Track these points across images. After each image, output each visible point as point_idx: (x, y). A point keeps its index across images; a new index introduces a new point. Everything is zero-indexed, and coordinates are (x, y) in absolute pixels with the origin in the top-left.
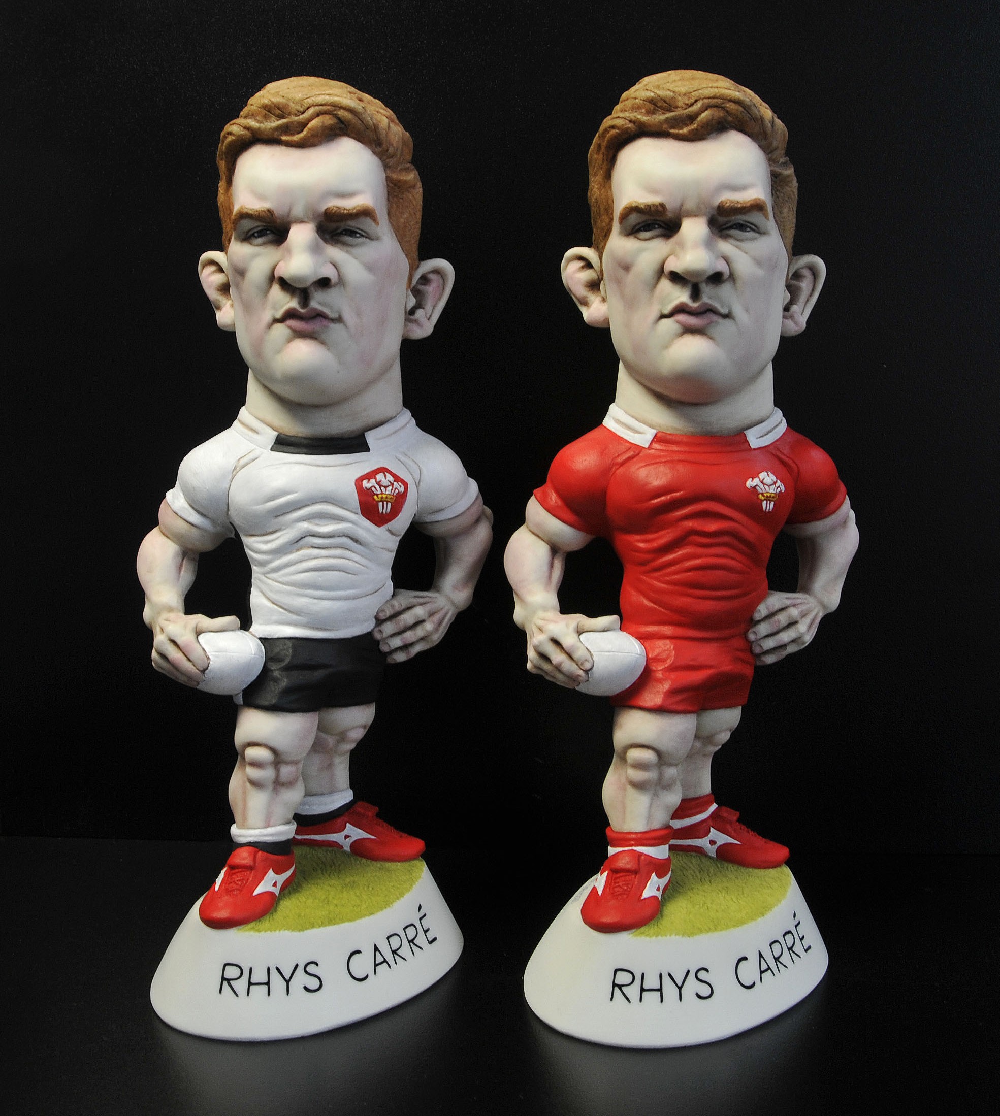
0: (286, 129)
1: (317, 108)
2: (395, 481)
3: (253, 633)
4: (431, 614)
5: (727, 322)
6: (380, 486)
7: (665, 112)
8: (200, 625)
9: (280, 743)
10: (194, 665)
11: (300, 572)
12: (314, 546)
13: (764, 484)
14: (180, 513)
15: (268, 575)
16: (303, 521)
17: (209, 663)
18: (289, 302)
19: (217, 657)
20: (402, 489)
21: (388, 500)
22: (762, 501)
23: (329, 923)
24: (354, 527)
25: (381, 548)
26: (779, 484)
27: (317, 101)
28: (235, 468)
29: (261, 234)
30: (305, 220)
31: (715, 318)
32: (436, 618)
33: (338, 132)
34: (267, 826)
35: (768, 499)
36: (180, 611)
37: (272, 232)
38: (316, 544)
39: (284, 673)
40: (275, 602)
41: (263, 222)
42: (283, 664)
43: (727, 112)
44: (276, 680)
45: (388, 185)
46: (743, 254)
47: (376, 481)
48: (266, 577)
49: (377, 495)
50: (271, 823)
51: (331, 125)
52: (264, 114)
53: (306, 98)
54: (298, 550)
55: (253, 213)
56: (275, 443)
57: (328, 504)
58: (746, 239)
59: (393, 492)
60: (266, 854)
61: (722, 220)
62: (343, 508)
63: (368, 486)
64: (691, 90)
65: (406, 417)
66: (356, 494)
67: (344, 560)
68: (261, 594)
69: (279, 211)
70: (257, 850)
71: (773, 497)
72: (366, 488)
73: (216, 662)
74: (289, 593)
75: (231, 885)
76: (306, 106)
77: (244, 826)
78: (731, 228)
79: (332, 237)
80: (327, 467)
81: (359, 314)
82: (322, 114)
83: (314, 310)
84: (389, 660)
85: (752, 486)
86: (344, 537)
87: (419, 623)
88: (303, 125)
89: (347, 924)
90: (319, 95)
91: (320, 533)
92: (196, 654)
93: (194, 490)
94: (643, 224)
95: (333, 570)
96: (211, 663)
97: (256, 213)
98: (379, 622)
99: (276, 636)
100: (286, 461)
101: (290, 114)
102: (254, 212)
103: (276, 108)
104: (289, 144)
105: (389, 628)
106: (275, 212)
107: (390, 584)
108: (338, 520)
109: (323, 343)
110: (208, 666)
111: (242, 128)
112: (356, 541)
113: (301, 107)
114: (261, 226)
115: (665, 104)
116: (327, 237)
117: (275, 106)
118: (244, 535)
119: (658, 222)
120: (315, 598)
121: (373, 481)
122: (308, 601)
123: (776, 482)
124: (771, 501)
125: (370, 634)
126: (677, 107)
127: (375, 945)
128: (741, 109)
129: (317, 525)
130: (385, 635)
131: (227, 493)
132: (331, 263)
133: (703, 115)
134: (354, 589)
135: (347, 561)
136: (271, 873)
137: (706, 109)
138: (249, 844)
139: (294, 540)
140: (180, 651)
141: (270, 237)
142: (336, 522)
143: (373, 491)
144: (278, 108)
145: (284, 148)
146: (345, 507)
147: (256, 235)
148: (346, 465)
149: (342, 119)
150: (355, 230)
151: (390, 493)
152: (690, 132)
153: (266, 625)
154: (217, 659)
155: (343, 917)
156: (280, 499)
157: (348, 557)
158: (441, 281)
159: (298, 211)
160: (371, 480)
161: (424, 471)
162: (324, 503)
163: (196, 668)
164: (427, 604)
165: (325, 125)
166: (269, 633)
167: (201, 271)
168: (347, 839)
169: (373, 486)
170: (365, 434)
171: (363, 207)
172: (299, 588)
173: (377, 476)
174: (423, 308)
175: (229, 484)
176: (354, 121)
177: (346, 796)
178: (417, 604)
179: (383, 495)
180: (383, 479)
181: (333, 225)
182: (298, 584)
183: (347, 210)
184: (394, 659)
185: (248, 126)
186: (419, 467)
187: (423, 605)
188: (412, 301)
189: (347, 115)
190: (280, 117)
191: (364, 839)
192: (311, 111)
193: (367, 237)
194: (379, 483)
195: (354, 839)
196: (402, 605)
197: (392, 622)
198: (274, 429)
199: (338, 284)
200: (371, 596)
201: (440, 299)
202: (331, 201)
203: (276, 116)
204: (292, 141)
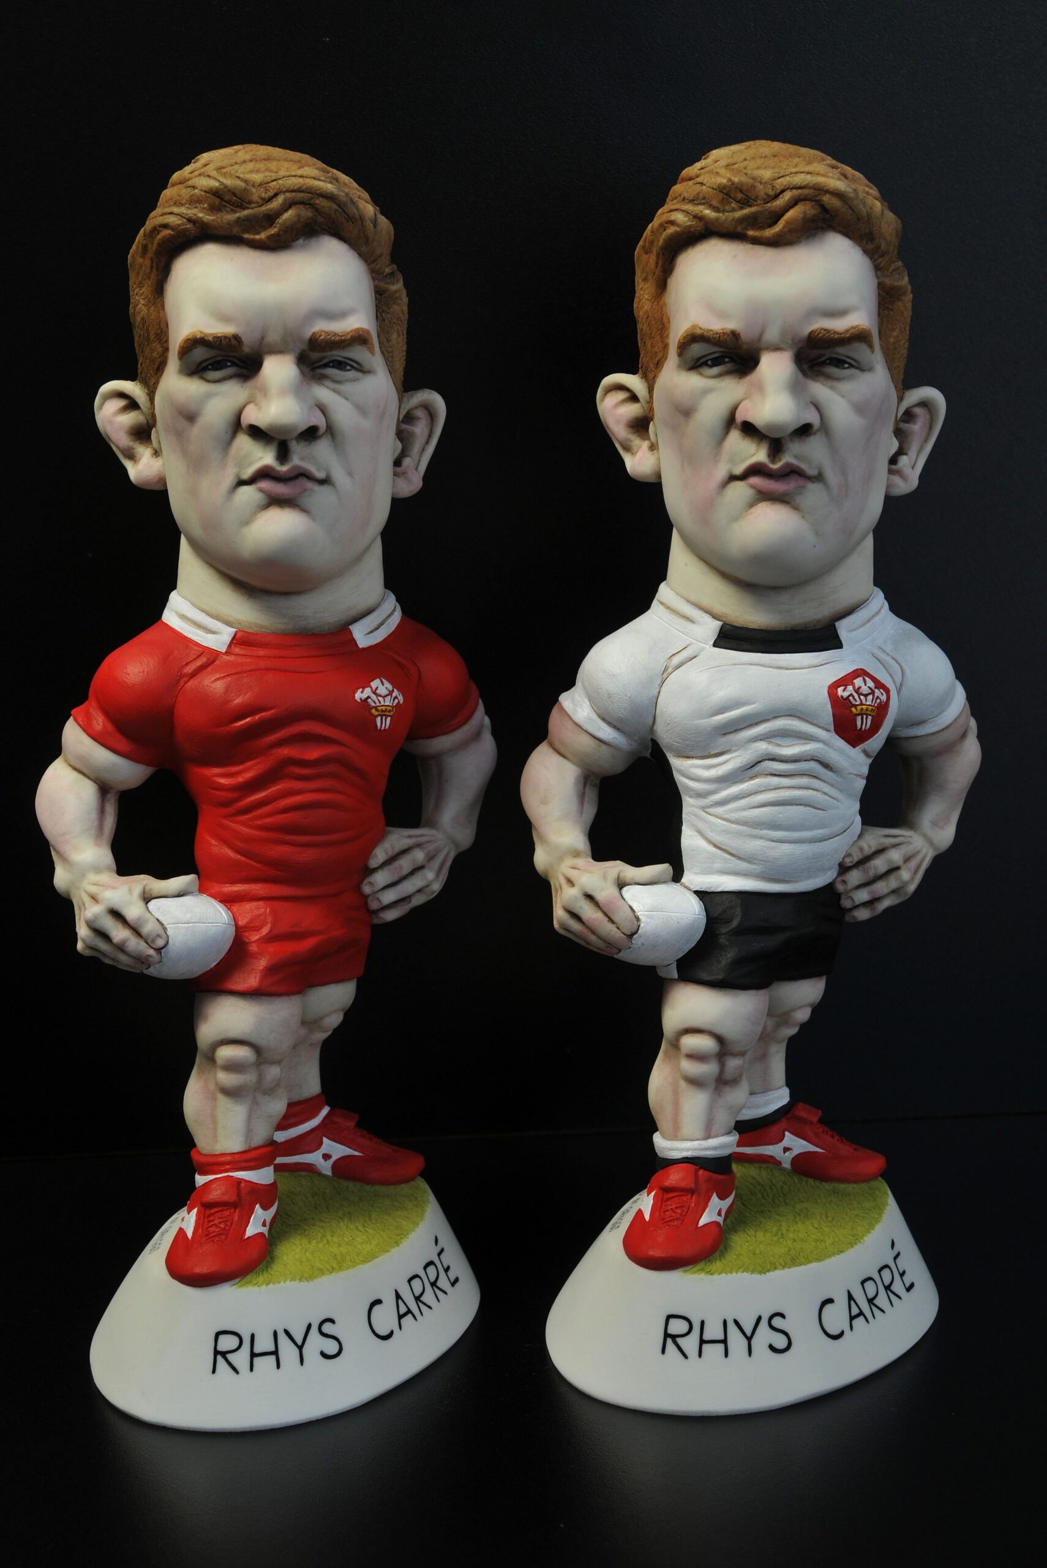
0: (753, 221)
1: (795, 192)
2: (876, 688)
3: (687, 884)
4: (907, 860)
6: (859, 694)
8: (621, 876)
9: (729, 1028)
10: (618, 928)
11: (754, 808)
12: (774, 772)
14: (586, 726)
15: (709, 810)
16: (761, 740)
17: (639, 926)
18: (755, 454)
19: (651, 917)
20: (884, 698)
21: (868, 713)
23: (793, 1263)
24: (826, 748)
25: (855, 775)
27: (795, 183)
28: (666, 669)
29: (716, 362)
30: (782, 346)
32: (913, 863)
33: (820, 224)
34: (708, 1137)
36: (586, 855)
37: (732, 360)
38: (775, 770)
39: (734, 938)
40: (720, 845)
41: (721, 346)
42: (732, 927)
44: (723, 948)
45: (879, 293)
47: (854, 687)
48: (707, 813)
49: (855, 706)
50: (712, 1134)
51: (814, 216)
52: (721, 198)
53: (779, 178)
54: (752, 778)
55: (711, 336)
56: (718, 636)
57: (793, 718)
59: (874, 701)
60: (706, 1173)
62: (811, 723)
63: (846, 694)
66: (830, 706)
67: (810, 791)
68: (696, 834)
69: (747, 335)
70: (698, 1168)
72: (842, 696)
73: (648, 925)
74: (739, 834)
75: (666, 1214)
76: (779, 188)
77: (676, 1136)
79: (811, 367)
80: (791, 669)
81: (843, 468)
82: (802, 200)
83: (788, 465)
84: (847, 918)
86: (812, 762)
87: (894, 869)
88: (777, 216)
89: (813, 1265)
90: (797, 173)
91: (783, 756)
92: (622, 915)
93: (610, 697)
95: (797, 805)
96: (642, 925)
97: (715, 336)
98: (843, 869)
99: (719, 890)
100: (737, 661)
101: (756, 200)
102: (714, 333)
103: (738, 191)
104: (756, 241)
105: (855, 877)
106: (742, 335)
107: (858, 819)
108: (805, 739)
109: (796, 508)
110: (638, 930)
111: (691, 218)
112: (826, 766)
113: (772, 190)
114: (719, 352)
116: (805, 367)
117: (736, 188)
118: (673, 755)
120: (773, 841)
121: (850, 688)
122: (764, 844)
125: (830, 887)
127: (849, 1292)
129: (779, 745)
130: (850, 885)
131: (655, 701)
132: (813, 403)
134: (823, 828)
135: (815, 792)
136: (715, 1198)
138: (685, 1160)
139: (746, 765)
140: (599, 910)
141: (728, 366)
142: (803, 742)
143: (851, 702)
144: (741, 191)
145: (749, 246)
146: (815, 722)
147: (709, 363)
148: (816, 667)
149: (828, 207)
150: (843, 358)
151: (870, 703)
153: (704, 874)
154: (649, 920)
155: (807, 1256)
156: (731, 711)
157: (817, 787)
158: (928, 417)
159: (772, 335)
160: (848, 687)
161: (908, 671)
162: (789, 717)
163: (622, 933)
164: (901, 846)
165: (808, 216)
166: (710, 885)
167: (602, 400)
168: (787, 1154)
169: (851, 695)
170: (837, 624)
171: (859, 329)
172: (752, 828)
173: (855, 681)
174: (906, 454)
175: (658, 690)
176: (843, 209)
177: (780, 1097)
178: (889, 846)
179: (863, 707)
180: (862, 685)
181: (816, 352)
182: (751, 822)
183: (838, 334)
184: (854, 917)
185: (700, 214)
186: (901, 666)
187: (896, 847)
188: (895, 445)
189: (835, 201)
190: (745, 203)
191: (809, 1152)
192: (788, 196)
193: (856, 368)
194: (857, 691)
195: (796, 1152)
196: (871, 847)
197: (858, 870)
198: (715, 617)
199: (818, 430)
200: (838, 837)
201: (926, 440)
202: (817, 322)
203: (737, 202)
204: (761, 237)
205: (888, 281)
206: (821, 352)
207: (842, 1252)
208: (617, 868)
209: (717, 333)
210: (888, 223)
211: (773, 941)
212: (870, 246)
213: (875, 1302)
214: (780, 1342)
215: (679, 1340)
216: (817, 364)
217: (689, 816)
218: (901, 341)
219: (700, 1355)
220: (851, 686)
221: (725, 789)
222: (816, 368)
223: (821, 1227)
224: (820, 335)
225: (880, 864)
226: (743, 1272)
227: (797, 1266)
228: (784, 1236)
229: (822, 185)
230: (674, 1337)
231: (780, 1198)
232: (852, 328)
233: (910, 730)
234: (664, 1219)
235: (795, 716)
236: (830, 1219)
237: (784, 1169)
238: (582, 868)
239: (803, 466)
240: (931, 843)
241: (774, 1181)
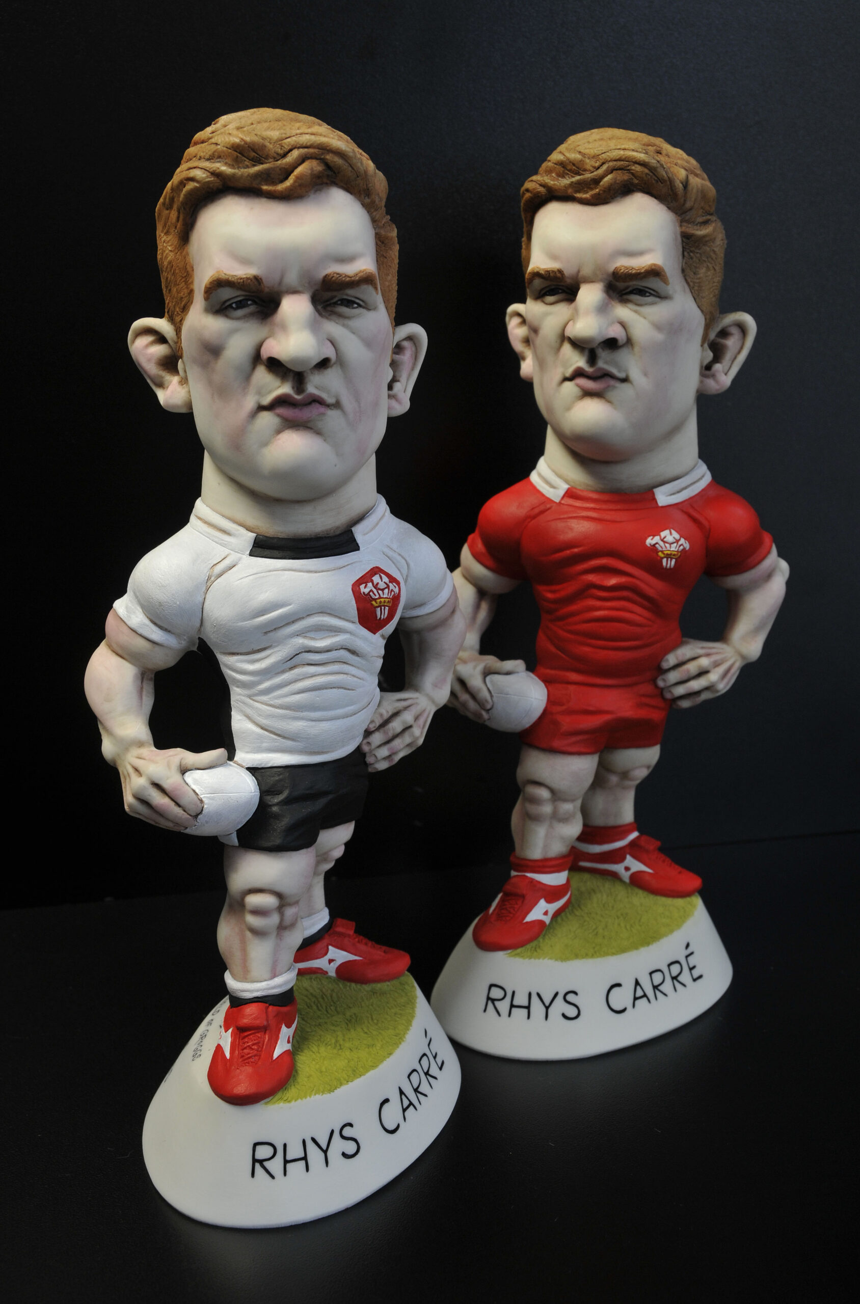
0: (268, 177)
1: (302, 151)
2: (390, 582)
3: (239, 762)
4: (416, 718)
5: (624, 386)
6: (378, 589)
7: (573, 175)
8: (184, 763)
10: (184, 811)
11: (294, 694)
12: (310, 662)
13: (665, 542)
14: (140, 631)
15: (254, 698)
16: (297, 635)
17: (203, 807)
18: (280, 387)
19: (213, 799)
20: (396, 590)
21: (385, 604)
22: (662, 558)
23: (354, 1075)
24: (353, 637)
26: (682, 541)
27: (301, 143)
28: (209, 578)
29: (241, 305)
30: (300, 289)
31: (612, 382)
32: (421, 721)
33: (325, 180)
34: (274, 976)
35: (669, 556)
36: (151, 744)
37: (255, 302)
38: (312, 660)
39: (285, 807)
40: (267, 728)
41: (245, 291)
42: (281, 797)
43: (633, 174)
44: (276, 817)
45: (376, 242)
46: (642, 319)
47: (373, 584)
48: (254, 700)
49: (375, 600)
50: (277, 974)
51: (320, 172)
52: (235, 156)
53: (286, 138)
54: (291, 669)
55: (236, 281)
56: (254, 546)
57: (325, 615)
58: (646, 304)
59: (389, 594)
60: (275, 1008)
61: (621, 285)
62: (340, 618)
63: (367, 591)
64: (600, 152)
65: (383, 506)
66: (354, 602)
67: (342, 675)
68: (245, 718)
69: (269, 278)
70: (268, 1005)
71: (674, 555)
72: (364, 593)
73: (210, 804)
74: (283, 717)
75: (245, 1051)
76: (287, 148)
77: (246, 979)
78: (631, 292)
79: (325, 308)
80: (319, 572)
81: (357, 397)
82: (309, 158)
83: (311, 395)
84: (371, 769)
85: (652, 544)
86: (341, 651)
87: (407, 728)
88: (286, 173)
89: (371, 1073)
90: (301, 134)
91: (318, 647)
92: (187, 799)
93: (161, 605)
94: (547, 289)
95: (331, 688)
96: (205, 806)
97: (239, 281)
98: (368, 733)
99: (269, 765)
100: (271, 568)
101: (267, 157)
102: (238, 279)
103: (250, 149)
104: (271, 196)
105: (377, 738)
106: (264, 280)
108: (335, 631)
109: (318, 433)
110: (202, 810)
111: (209, 174)
112: (353, 652)
113: (281, 149)
114: (243, 295)
115: (574, 167)
117: (248, 147)
118: (221, 652)
119: (560, 287)
120: (314, 721)
121: (370, 585)
122: (305, 724)
123: (680, 540)
124: (671, 559)
125: (359, 749)
126: (585, 170)
127: (400, 1088)
128: (646, 171)
129: (313, 639)
130: (373, 746)
131: (201, 607)
132: (328, 340)
133: (606, 179)
134: (352, 705)
135: (345, 676)
136: (284, 1028)
137: (612, 172)
138: (256, 999)
139: (286, 658)
140: (166, 795)
141: (252, 308)
142: (333, 634)
143: (371, 597)
144: (254, 151)
145: (264, 200)
146: (342, 616)
147: (234, 305)
148: (338, 568)
149: (331, 165)
150: (353, 299)
151: (386, 596)
152: (593, 196)
153: (254, 753)
154: (211, 801)
155: (364, 1065)
156: (271, 613)
157: (346, 671)
158: (414, 349)
159: (292, 278)
160: (368, 584)
162: (321, 614)
163: (188, 814)
164: (411, 707)
165: (315, 172)
167: (133, 341)
168: (332, 964)
169: (371, 591)
170: (353, 529)
171: (366, 273)
172: (295, 711)
173: (373, 578)
174: (398, 381)
175: (204, 597)
176: (345, 167)
177: (322, 918)
178: (402, 709)
179: (382, 600)
180: (379, 581)
181: (328, 295)
182: (293, 706)
183: (348, 277)
185: (217, 171)
186: (406, 561)
187: (408, 709)
188: (390, 374)
189: (338, 160)
190: (257, 161)
191: (350, 961)
192: (295, 153)
193: (364, 308)
194: (376, 587)
195: (339, 962)
196: (388, 712)
197: (380, 732)
198: (249, 529)
199: (335, 363)
200: (365, 710)
201: (413, 369)
202: (330, 267)
203: (250, 160)
204: (275, 191)
205: (383, 232)
206: (335, 293)
207: (390, 1054)
208: (179, 755)
209: (241, 279)
210: (379, 182)
212: (367, 200)
213: (420, 1090)
214: (351, 1148)
215: (266, 1164)
216: (330, 305)
217: (238, 703)
219: (285, 1174)
220: (371, 583)
221: (268, 680)
222: (329, 308)
223: (370, 1032)
224: (334, 278)
225: (396, 725)
226: (315, 1095)
227: (358, 1078)
228: (342, 1047)
229: (325, 145)
230: (261, 1162)
231: (332, 1008)
232: (361, 272)
233: (414, 611)
234: (243, 1056)
235: (325, 613)
236: (375, 1021)
237: (330, 977)
238: (147, 758)
239: (324, 396)
240: (433, 701)
241: (324, 990)
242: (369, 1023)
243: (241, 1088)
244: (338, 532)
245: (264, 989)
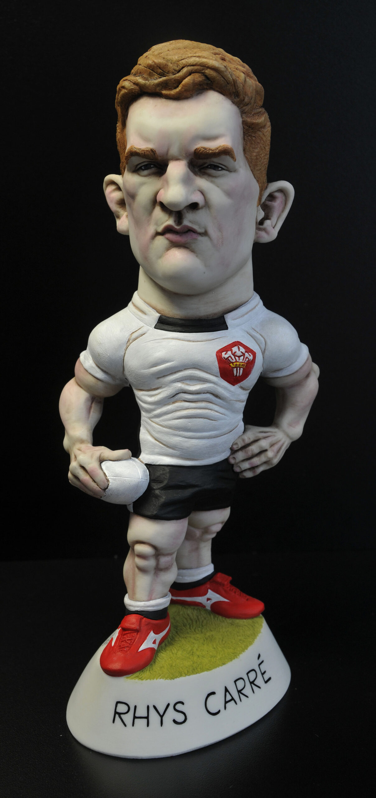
0: (166, 85)
1: (190, 68)
2: (246, 352)
3: (142, 460)
4: (272, 445)
6: (235, 356)
8: (103, 456)
9: (160, 542)
10: (98, 485)
11: (175, 419)
12: (186, 400)
14: (90, 371)
15: (152, 419)
16: (178, 381)
17: (109, 484)
18: (167, 220)
19: (115, 480)
20: (251, 358)
21: (240, 366)
23: (193, 672)
24: (215, 386)
25: (235, 401)
27: (190, 63)
28: (129, 341)
29: (147, 167)
30: (180, 158)
32: (276, 448)
33: (205, 87)
34: (150, 599)
36: (89, 442)
37: (155, 166)
38: (187, 398)
39: (163, 491)
40: (158, 439)
41: (147, 158)
42: (162, 485)
44: (157, 497)
45: (243, 127)
47: (232, 352)
48: (150, 420)
49: (233, 363)
50: (153, 598)
51: (200, 81)
52: (149, 72)
53: (182, 60)
54: (174, 403)
55: (140, 152)
56: (158, 322)
57: (196, 370)
59: (244, 360)
60: (148, 620)
62: (207, 373)
63: (226, 356)
65: (257, 300)
66: (217, 363)
67: (208, 410)
68: (147, 432)
69: (160, 151)
70: (143, 617)
72: (224, 357)
73: (113, 484)
74: (167, 434)
75: (122, 643)
76: (181, 66)
77: (133, 598)
79: (200, 170)
80: (195, 342)
81: (220, 229)
82: (194, 73)
83: (186, 226)
84: (241, 476)
86: (207, 394)
87: (263, 451)
88: (179, 82)
89: (205, 673)
90: (191, 57)
91: (190, 390)
92: (100, 477)
95: (199, 418)
96: (110, 484)
98: (233, 451)
99: (158, 464)
100: (165, 337)
101: (168, 72)
102: (142, 151)
103: (158, 68)
104: (168, 97)
105: (240, 456)
106: (157, 151)
107: (242, 424)
108: (203, 381)
109: (193, 251)
110: (108, 486)
111: (132, 84)
112: (216, 396)
113: (178, 67)
114: (147, 161)
116: (197, 170)
117: (157, 66)
118: (136, 389)
120: (186, 438)
121: (229, 353)
122: (181, 439)
125: (226, 461)
127: (226, 687)
129: (188, 385)
130: (237, 461)
131: (123, 358)
132: (199, 191)
134: (215, 430)
135: (210, 411)
136: (152, 634)
139: (170, 395)
140: (88, 474)
141: (153, 170)
142: (202, 383)
143: (229, 361)
144: (160, 68)
145: (164, 100)
146: (209, 372)
147: (143, 168)
148: (210, 340)
149: (209, 76)
150: (217, 165)
151: (242, 361)
153: (150, 455)
154: (114, 481)
155: (203, 667)
156: (161, 365)
157: (211, 408)
158: (284, 198)
159: (174, 151)
160: (228, 352)
161: (268, 342)
162: (194, 369)
163: (100, 488)
164: (269, 438)
165: (196, 82)
166: (153, 461)
167: (106, 189)
168: (209, 602)
169: (230, 356)
170: (225, 316)
171: (224, 147)
172: (174, 430)
173: (232, 349)
174: (270, 219)
175: (124, 352)
176: (218, 78)
177: (208, 569)
178: (262, 438)
179: (237, 363)
180: (237, 351)
181: (201, 161)
182: (173, 427)
183: (212, 150)
184: (244, 476)
185: (136, 82)
186: (264, 339)
187: (266, 439)
188: (262, 214)
189: (213, 73)
190: (162, 75)
191: (220, 601)
192: (185, 70)
193: (227, 170)
194: (234, 354)
195: (213, 601)
196: (250, 439)
197: (242, 452)
198: (158, 311)
199: (204, 206)
200: (227, 435)
201: (283, 211)
202: (199, 143)
203: (158, 74)
204: (170, 94)
205: (249, 120)
206: (205, 161)
207: (224, 664)
209: (143, 151)
211: (188, 493)
212: (237, 100)
213: (243, 692)
214: (180, 718)
215: (122, 716)
216: (204, 168)
217: (143, 422)
218: (261, 154)
219: (133, 725)
220: (230, 352)
221: (159, 408)
222: (203, 171)
223: (217, 648)
224: (201, 151)
225: (254, 448)
226: (160, 679)
227: (194, 674)
228: (194, 654)
229: (205, 64)
230: (120, 714)
231: (199, 629)
233: (275, 374)
234: (120, 646)
235: (197, 368)
236: (224, 642)
237: (206, 610)
238: (82, 450)
239: (195, 227)
240: (288, 436)
241: (199, 617)
242: (219, 642)
243: (116, 666)
244: (216, 317)
245: (142, 607)
